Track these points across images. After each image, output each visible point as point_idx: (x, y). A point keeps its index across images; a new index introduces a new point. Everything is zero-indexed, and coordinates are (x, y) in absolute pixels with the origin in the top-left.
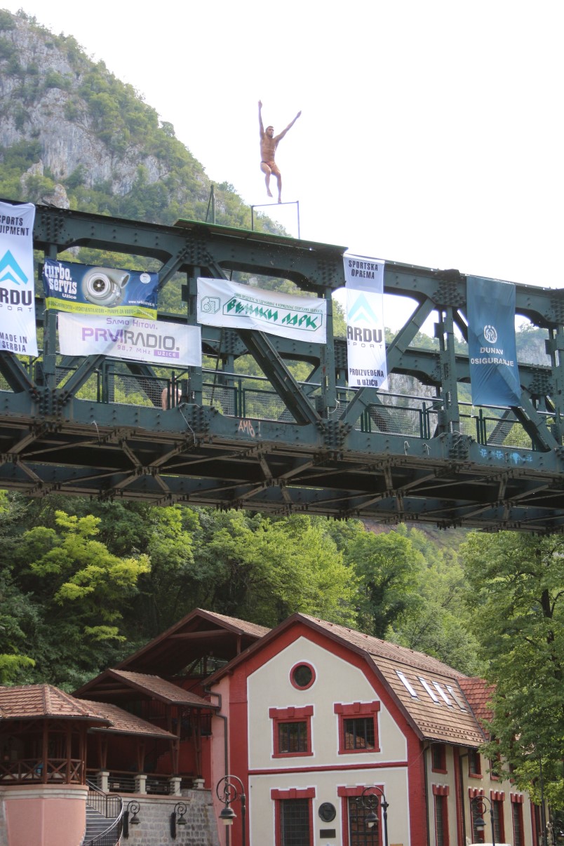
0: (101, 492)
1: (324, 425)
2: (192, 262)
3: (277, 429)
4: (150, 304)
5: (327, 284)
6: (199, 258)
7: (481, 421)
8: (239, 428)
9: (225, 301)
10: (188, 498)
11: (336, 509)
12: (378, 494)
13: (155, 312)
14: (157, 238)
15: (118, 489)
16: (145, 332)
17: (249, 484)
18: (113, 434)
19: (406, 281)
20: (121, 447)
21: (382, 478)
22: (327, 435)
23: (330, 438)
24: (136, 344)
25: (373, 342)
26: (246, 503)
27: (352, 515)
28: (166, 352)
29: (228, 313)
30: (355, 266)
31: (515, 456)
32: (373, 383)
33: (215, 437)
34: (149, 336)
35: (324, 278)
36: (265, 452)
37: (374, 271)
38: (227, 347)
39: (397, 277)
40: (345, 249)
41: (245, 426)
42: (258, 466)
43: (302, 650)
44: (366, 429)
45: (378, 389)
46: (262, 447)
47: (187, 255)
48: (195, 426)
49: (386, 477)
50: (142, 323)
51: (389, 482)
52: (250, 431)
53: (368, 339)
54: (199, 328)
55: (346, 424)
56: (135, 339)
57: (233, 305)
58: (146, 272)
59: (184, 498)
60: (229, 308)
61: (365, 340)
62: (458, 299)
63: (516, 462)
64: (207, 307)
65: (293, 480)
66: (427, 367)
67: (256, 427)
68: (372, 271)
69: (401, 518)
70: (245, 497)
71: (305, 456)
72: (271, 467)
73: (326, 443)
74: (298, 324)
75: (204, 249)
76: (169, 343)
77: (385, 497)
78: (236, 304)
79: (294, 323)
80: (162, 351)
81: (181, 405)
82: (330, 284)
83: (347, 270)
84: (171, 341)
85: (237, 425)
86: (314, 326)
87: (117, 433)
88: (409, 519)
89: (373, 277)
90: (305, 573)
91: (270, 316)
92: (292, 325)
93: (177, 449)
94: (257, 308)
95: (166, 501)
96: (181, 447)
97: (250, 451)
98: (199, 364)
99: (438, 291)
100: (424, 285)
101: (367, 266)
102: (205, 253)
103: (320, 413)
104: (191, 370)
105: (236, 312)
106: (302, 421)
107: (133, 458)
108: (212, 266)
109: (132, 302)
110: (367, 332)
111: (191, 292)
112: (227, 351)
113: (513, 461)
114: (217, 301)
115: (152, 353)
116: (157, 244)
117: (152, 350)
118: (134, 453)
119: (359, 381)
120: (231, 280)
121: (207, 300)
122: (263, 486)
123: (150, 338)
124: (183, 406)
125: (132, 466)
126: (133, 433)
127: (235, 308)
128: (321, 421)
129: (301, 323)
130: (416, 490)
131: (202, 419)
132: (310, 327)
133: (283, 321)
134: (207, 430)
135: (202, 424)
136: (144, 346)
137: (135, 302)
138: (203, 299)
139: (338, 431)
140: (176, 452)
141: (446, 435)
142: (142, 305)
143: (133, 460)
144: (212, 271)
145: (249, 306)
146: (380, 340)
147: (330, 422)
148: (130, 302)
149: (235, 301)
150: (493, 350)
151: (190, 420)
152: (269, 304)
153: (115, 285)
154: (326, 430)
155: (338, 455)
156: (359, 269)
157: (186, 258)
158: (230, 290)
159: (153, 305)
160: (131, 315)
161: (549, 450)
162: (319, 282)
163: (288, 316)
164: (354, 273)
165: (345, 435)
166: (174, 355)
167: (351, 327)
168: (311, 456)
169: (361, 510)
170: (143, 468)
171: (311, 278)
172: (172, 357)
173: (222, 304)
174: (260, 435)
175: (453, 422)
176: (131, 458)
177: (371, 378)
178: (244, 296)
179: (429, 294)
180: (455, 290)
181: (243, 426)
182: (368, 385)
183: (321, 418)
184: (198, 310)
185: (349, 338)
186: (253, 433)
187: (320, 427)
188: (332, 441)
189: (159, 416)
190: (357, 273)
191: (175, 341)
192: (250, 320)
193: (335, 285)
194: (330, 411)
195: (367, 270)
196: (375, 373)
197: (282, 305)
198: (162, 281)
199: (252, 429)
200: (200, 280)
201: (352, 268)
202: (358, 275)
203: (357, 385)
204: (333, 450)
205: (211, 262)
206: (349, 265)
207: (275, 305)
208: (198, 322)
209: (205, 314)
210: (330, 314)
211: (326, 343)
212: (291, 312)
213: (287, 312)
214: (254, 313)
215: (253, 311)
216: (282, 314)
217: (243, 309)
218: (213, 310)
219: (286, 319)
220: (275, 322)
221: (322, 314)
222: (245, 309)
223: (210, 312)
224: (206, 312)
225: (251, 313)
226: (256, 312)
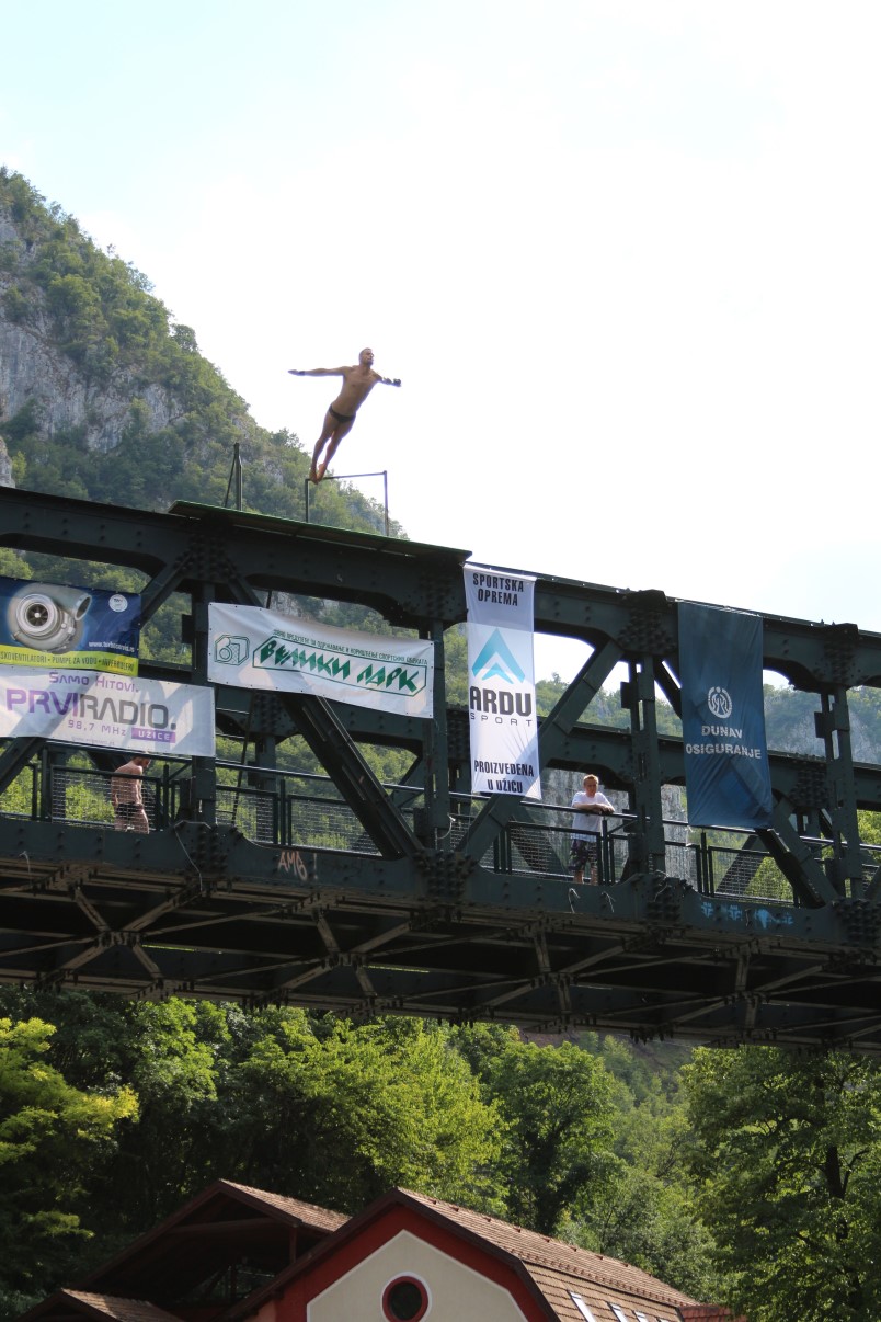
0: (38, 975)
1: (428, 859)
2: (200, 576)
3: (346, 867)
4: (126, 648)
5: (436, 616)
6: (212, 569)
7: (703, 854)
8: (280, 864)
9: (256, 643)
10: (192, 986)
11: (453, 1006)
12: (526, 980)
13: (134, 661)
14: (139, 533)
15: (70, 970)
16: (118, 696)
17: (299, 963)
18: (58, 878)
19: (572, 611)
20: (73, 897)
21: (531, 954)
22: (433, 877)
23: (439, 883)
24: (101, 718)
25: (515, 714)
26: (295, 996)
27: (481, 1016)
28: (152, 731)
29: (263, 664)
30: (484, 583)
31: (763, 915)
32: (515, 787)
33: (237, 879)
34: (123, 703)
35: (430, 605)
36: (324, 907)
37: (517, 592)
38: (263, 722)
39: (557, 604)
40: (468, 554)
41: (290, 861)
42: (315, 929)
43: (404, 1256)
44: (504, 868)
45: (522, 797)
46: (319, 898)
47: (191, 563)
48: (202, 862)
49: (538, 950)
50: (112, 682)
51: (543, 960)
52: (299, 869)
53: (507, 709)
54: (212, 691)
55: (467, 858)
56: (99, 709)
57: (271, 651)
58: (120, 593)
59: (185, 985)
60: (264, 656)
61: (503, 711)
62: (663, 641)
63: (765, 926)
64: (225, 654)
65: (375, 955)
66: (614, 759)
67: (309, 864)
68: (513, 593)
69: (568, 1022)
70: (293, 984)
71: (395, 913)
72: (336, 933)
73: (431, 891)
75: (221, 553)
76: (158, 716)
77: (537, 986)
78: (276, 649)
79: (379, 683)
80: (146, 731)
81: (178, 824)
82: (443, 615)
83: (471, 592)
84: (161, 712)
85: (276, 860)
86: (412, 687)
87: (65, 873)
88: (581, 1024)
89: (515, 602)
90: (412, 1118)
91: (336, 669)
92: (375, 686)
93: (171, 902)
94: (313, 657)
95: (154, 991)
96: (177, 897)
97: (299, 904)
98: (212, 754)
99: (628, 628)
100: (602, 617)
101: (504, 584)
102: (223, 560)
103: (422, 838)
104: (198, 762)
105: (277, 662)
106: (391, 853)
107: (94, 917)
108: (235, 582)
109: (96, 644)
110: (506, 698)
111: (198, 627)
112: (263, 729)
113: (760, 923)
114: (243, 643)
115: (130, 734)
116: (139, 544)
117: (127, 726)
118: (94, 906)
119: (490, 783)
120: (268, 607)
121: (225, 641)
122: (324, 966)
123: (125, 707)
124: (182, 825)
125: (93, 931)
126: (93, 872)
127: (274, 655)
128: (423, 852)
129: (391, 678)
130: (592, 974)
131: (214, 849)
132: (405, 689)
133: (360, 678)
134: (223, 868)
135: (214, 858)
136: (115, 720)
137: (100, 645)
138: (220, 639)
139: (453, 870)
140: (169, 906)
141: (641, 877)
142: (110, 650)
143: (94, 921)
144: (235, 591)
145: (299, 653)
146: (528, 713)
147: (439, 855)
148: (91, 644)
149: (274, 644)
150: (724, 731)
151: (194, 851)
152: (335, 649)
153: (66, 615)
154: (432, 868)
155: (453, 913)
156: (491, 589)
157: (189, 568)
158: (266, 624)
159: (132, 649)
160: (93, 667)
161: (822, 904)
162: (422, 612)
163: (369, 671)
164: (482, 595)
165: (464, 877)
166: (166, 737)
167: (477, 689)
168: (407, 914)
169: (497, 1008)
170: (113, 934)
171: (407, 604)
172: (161, 741)
173: (252, 649)
174: (316, 877)
175: (654, 855)
176: (90, 917)
177: (511, 778)
178: (290, 635)
179: (613, 632)
180: (657, 626)
181: (286, 861)
182: (505, 790)
183: (423, 848)
184: (210, 659)
185: (473, 707)
186: (303, 873)
187: (421, 862)
188: (442, 887)
189: (139, 843)
190: (487, 596)
191: (169, 713)
192: (302, 677)
193: (448, 616)
194: (440, 835)
195: (504, 590)
196: (518, 769)
197: (357, 651)
198: (148, 608)
199: (302, 866)
200: (214, 608)
201: (479, 587)
202: (490, 599)
203: (488, 790)
204: (444, 904)
205: (233, 576)
206: (474, 581)
207: (345, 650)
208: (209, 680)
209: (222, 666)
210: (440, 667)
211: (432, 717)
212: (374, 663)
213: (367, 663)
214: (308, 664)
215: (306, 662)
216: (358, 667)
217: (289, 657)
218: (235, 659)
219: (365, 675)
220: (345, 681)
221: (426, 667)
222: (292, 658)
223: (230, 662)
224: (223, 662)
225: (302, 665)
226: (311, 662)
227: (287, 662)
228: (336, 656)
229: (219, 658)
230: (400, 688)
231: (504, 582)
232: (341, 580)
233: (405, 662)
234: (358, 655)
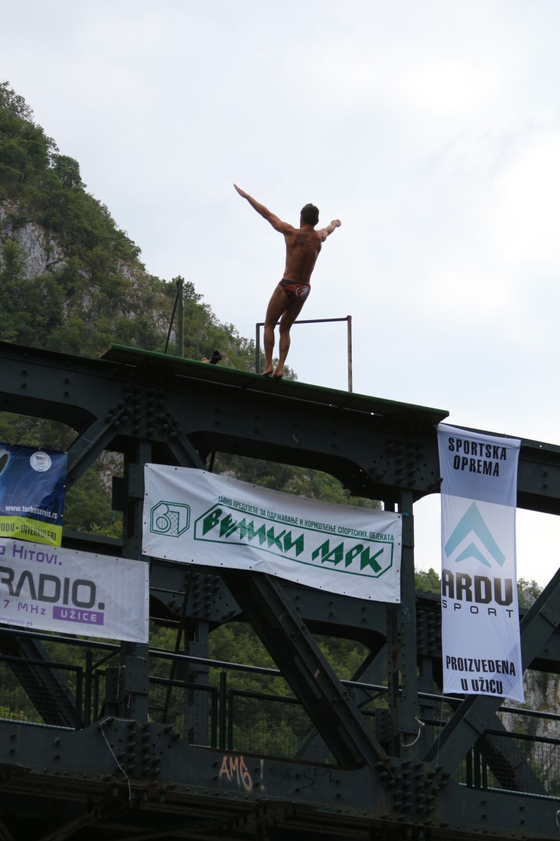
1: (393, 770)
2: (136, 432)
3: (298, 777)
4: (47, 514)
5: (404, 484)
6: (149, 425)
8: (222, 771)
9: (198, 511)
13: (58, 530)
14: (66, 381)
16: (37, 569)
22: (399, 792)
23: (405, 799)
24: (17, 594)
25: (493, 604)
28: (77, 611)
29: (207, 536)
30: (461, 449)
32: (494, 687)
33: (172, 788)
34: (43, 578)
35: (398, 472)
36: (271, 823)
37: (498, 461)
38: (195, 605)
39: (545, 475)
40: (445, 414)
41: (233, 767)
44: (477, 783)
45: (503, 699)
46: (265, 812)
47: (125, 417)
48: (132, 766)
50: (32, 553)
52: (243, 777)
53: (483, 596)
54: (146, 566)
55: (439, 770)
56: (15, 583)
58: (43, 450)
60: (208, 526)
61: (479, 600)
64: (162, 523)
67: (255, 772)
68: (494, 461)
71: (352, 833)
73: (396, 809)
74: (343, 562)
75: (160, 407)
76: (84, 594)
78: (221, 518)
79: (336, 562)
80: (69, 610)
81: (103, 722)
82: (411, 484)
83: (445, 458)
84: (88, 589)
85: (217, 766)
86: (376, 567)
89: (497, 472)
91: (288, 545)
92: (331, 565)
93: (92, 813)
94: (263, 529)
96: (99, 808)
97: (242, 820)
98: (145, 640)
101: (484, 451)
102: (162, 415)
103: (385, 745)
104: (128, 647)
105: (222, 533)
106: (349, 759)
108: (175, 440)
109: (13, 508)
110: (483, 584)
111: (132, 491)
112: (196, 614)
114: (183, 511)
115: (50, 612)
116: (66, 394)
117: (49, 606)
119: (464, 683)
120: (210, 470)
121: (163, 509)
123: (46, 582)
124: (109, 723)
127: (218, 526)
128: (387, 761)
131: (145, 751)
132: (368, 569)
133: (315, 555)
134: (155, 775)
135: (145, 762)
136: (34, 597)
137: (18, 509)
138: (156, 507)
139: (422, 784)
140: (88, 819)
142: (31, 516)
144: (175, 450)
145: (247, 523)
146: (509, 601)
147: (405, 766)
148: (8, 508)
149: (219, 512)
151: (123, 753)
152: (287, 520)
154: (397, 780)
155: (421, 835)
156: (469, 456)
157: (123, 423)
158: (209, 490)
159: (55, 516)
160: (10, 534)
162: (389, 480)
163: (325, 546)
165: (434, 792)
166: (93, 618)
167: (449, 573)
168: (367, 834)
171: (372, 471)
172: (89, 622)
173: (193, 517)
174: (263, 788)
177: (489, 676)
178: (237, 503)
181: (229, 768)
182: (482, 690)
183: (387, 757)
184: (145, 528)
185: (445, 594)
186: (247, 782)
187: (385, 773)
188: (409, 804)
189: (58, 742)
190: (463, 464)
191: (97, 590)
192: (249, 550)
193: (417, 487)
194: (406, 741)
195: (484, 458)
196: (498, 666)
197: (313, 523)
198: (76, 468)
199: (246, 774)
200: (151, 470)
201: (455, 453)
202: (467, 467)
203: (461, 691)
204: (411, 823)
205: (173, 433)
206: (450, 447)
207: (298, 522)
208: (143, 553)
209: (159, 537)
210: (409, 545)
211: (399, 602)
212: (332, 538)
213: (323, 538)
214: (257, 538)
215: (255, 534)
216: (313, 542)
217: (235, 529)
218: (174, 529)
219: (320, 551)
220: (298, 558)
221: (393, 544)
222: (239, 529)
223: (168, 533)
224: (161, 533)
225: (250, 538)
226: (260, 536)
227: (234, 534)
230: (362, 567)
231: (484, 448)
232: (297, 441)
233: (368, 538)
234: (313, 527)
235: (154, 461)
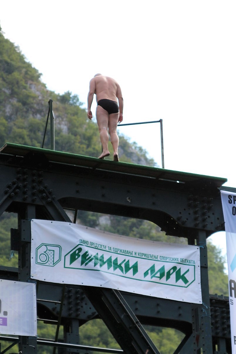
2: (25, 199)
5: (200, 226)
6: (33, 194)
9: (67, 249)
29: (72, 266)
35: (196, 219)
38: (70, 309)
40: (224, 180)
47: (17, 190)
54: (34, 286)
57: (78, 255)
60: (73, 259)
64: (43, 258)
74: (165, 277)
75: (40, 182)
78: (81, 254)
79: (160, 277)
82: (204, 226)
83: (226, 208)
91: (127, 268)
92: (157, 280)
98: (35, 334)
102: (42, 188)
105: (82, 263)
108: (51, 204)
111: (23, 237)
112: (70, 315)
114: (57, 250)
120: (75, 222)
121: (44, 248)
127: (80, 259)
129: (169, 275)
138: (39, 248)
144: (50, 210)
145: (99, 256)
149: (80, 250)
152: (126, 253)
157: (16, 194)
158: (74, 235)
162: (190, 224)
163: (152, 269)
164: (235, 211)
167: (234, 282)
171: (179, 219)
173: (63, 253)
178: (92, 243)
184: (33, 261)
185: (231, 295)
191: (2, 303)
192: (100, 274)
193: (209, 228)
197: (143, 254)
200: (35, 223)
201: (233, 205)
205: (49, 199)
206: (229, 201)
207: (134, 254)
208: (31, 278)
209: (41, 267)
210: (204, 266)
211: (201, 303)
212: (156, 263)
213: (150, 264)
214: (106, 265)
215: (104, 263)
216: (144, 266)
217: (91, 260)
218: (51, 261)
219: (149, 271)
220: (135, 277)
221: (194, 266)
222: (93, 260)
223: (47, 264)
224: (42, 264)
225: (101, 266)
226: (108, 264)
228: (127, 258)
229: (39, 261)
232: (129, 201)
233: (180, 262)
234: (143, 257)
235: (37, 218)
